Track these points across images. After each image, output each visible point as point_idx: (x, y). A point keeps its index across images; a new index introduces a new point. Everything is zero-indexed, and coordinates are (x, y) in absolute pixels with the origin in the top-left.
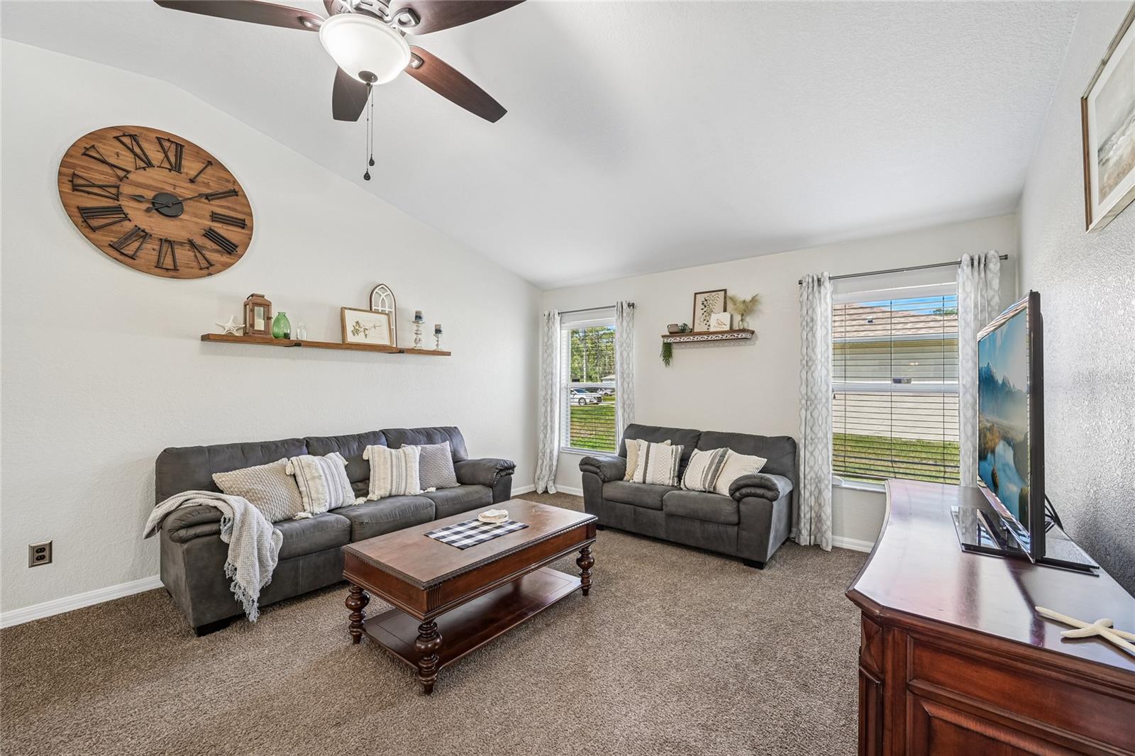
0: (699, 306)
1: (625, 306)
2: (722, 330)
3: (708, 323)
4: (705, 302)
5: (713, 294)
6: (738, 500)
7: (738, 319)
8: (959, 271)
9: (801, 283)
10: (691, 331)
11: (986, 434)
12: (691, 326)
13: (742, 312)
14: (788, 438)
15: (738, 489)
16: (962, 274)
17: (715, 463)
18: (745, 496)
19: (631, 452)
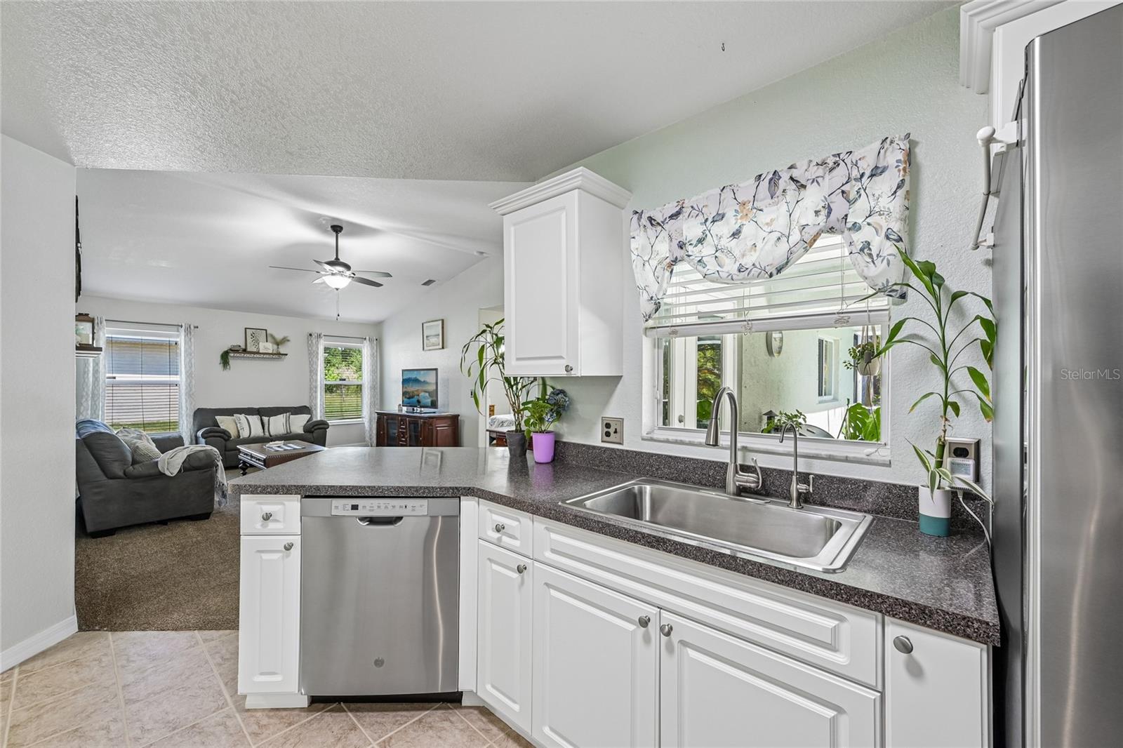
0: (249, 337)
1: (192, 327)
2: (267, 352)
3: (257, 347)
4: (253, 335)
5: (258, 330)
6: (312, 432)
7: (275, 347)
8: (365, 342)
9: (311, 335)
10: (245, 351)
11: (413, 392)
12: (244, 347)
13: (278, 344)
14: (305, 406)
15: (313, 427)
16: (366, 343)
17: (288, 420)
18: (315, 429)
19: (225, 423)
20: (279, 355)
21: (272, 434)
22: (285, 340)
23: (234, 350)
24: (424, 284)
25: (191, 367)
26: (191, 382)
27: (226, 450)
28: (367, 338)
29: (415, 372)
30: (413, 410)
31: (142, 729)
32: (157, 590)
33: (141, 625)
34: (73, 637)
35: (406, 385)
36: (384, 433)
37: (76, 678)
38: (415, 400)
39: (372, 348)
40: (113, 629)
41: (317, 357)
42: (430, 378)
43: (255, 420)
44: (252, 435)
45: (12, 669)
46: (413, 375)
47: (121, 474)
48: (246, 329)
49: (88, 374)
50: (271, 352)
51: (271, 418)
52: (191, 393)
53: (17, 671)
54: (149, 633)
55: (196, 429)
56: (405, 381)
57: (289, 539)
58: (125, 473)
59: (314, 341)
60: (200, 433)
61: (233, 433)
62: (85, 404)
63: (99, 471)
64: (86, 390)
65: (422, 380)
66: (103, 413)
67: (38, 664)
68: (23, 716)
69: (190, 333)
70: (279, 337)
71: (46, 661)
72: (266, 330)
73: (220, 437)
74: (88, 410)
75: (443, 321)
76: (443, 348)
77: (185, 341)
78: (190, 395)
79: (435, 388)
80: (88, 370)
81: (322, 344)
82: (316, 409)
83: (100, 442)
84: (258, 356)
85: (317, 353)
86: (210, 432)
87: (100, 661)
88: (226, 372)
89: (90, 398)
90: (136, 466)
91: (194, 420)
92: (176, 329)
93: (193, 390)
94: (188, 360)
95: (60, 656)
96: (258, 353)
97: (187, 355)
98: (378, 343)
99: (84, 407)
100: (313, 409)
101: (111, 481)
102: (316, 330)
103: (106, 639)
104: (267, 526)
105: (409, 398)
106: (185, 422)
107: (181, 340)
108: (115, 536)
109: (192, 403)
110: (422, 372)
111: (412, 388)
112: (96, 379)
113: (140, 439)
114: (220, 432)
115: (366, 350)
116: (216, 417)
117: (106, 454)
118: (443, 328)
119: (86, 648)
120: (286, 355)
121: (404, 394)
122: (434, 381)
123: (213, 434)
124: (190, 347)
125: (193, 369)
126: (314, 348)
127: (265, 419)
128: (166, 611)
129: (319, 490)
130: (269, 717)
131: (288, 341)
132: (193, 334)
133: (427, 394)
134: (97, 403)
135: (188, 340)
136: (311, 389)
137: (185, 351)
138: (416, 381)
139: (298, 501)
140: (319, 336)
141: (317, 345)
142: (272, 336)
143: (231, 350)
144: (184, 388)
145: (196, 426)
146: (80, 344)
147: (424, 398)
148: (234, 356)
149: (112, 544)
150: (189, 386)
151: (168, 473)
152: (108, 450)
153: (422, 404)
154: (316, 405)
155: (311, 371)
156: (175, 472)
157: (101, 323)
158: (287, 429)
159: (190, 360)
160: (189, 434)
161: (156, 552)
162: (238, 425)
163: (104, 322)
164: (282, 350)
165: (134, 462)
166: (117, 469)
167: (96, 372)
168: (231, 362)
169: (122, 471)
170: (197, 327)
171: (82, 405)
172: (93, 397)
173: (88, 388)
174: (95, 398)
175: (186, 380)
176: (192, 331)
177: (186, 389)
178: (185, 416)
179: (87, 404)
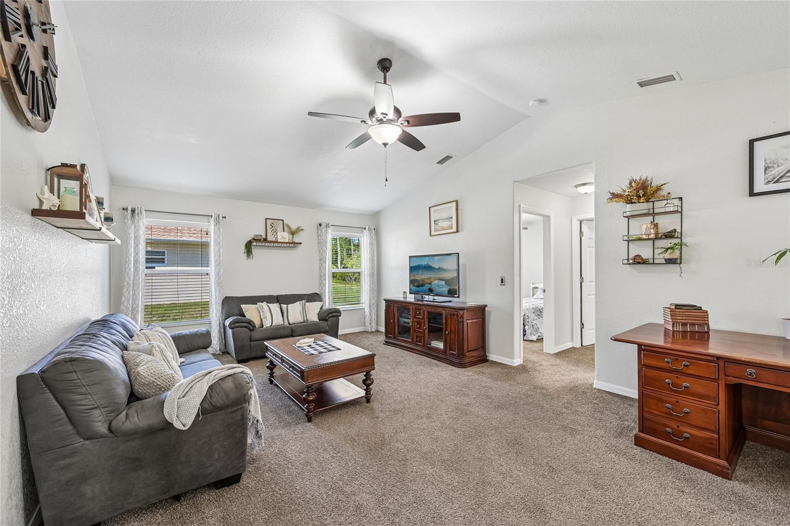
0: (269, 227)
1: (221, 217)
2: (284, 241)
3: (275, 237)
4: (272, 225)
5: (276, 221)
6: (327, 320)
7: (291, 236)
8: (365, 231)
9: (320, 225)
10: (265, 240)
11: (423, 280)
12: (264, 237)
13: (293, 233)
14: (317, 293)
15: (327, 316)
16: (366, 233)
17: (304, 308)
18: (330, 318)
19: (251, 312)
20: (294, 245)
21: (291, 322)
22: (299, 230)
23: (256, 239)
24: (439, 163)
25: (219, 257)
26: (219, 271)
27: (250, 341)
28: (367, 227)
29: (427, 258)
30: (422, 298)
35: (413, 273)
36: (394, 322)
38: (427, 287)
39: (371, 238)
41: (326, 247)
42: (450, 264)
43: (275, 307)
44: (274, 324)
46: (424, 262)
47: (103, 428)
48: (266, 219)
50: (287, 241)
51: (289, 305)
52: (220, 281)
55: (224, 318)
56: (412, 269)
59: (323, 231)
60: (227, 322)
61: (257, 323)
62: (126, 294)
64: (127, 279)
65: (437, 267)
69: (219, 223)
70: (294, 227)
72: (283, 220)
73: (245, 327)
74: (129, 300)
75: (457, 202)
76: (457, 231)
77: (215, 231)
78: (219, 284)
79: (455, 275)
80: (130, 261)
81: (330, 234)
82: (325, 296)
84: (277, 245)
85: (326, 242)
86: (237, 322)
88: (250, 262)
89: (131, 288)
91: (222, 308)
92: (207, 219)
93: (222, 278)
94: (217, 249)
96: (277, 242)
97: (216, 244)
98: (376, 232)
99: (125, 297)
100: (323, 296)
102: (325, 220)
105: (418, 286)
106: (215, 310)
107: (212, 229)
109: (220, 292)
110: (437, 257)
111: (421, 276)
112: (136, 269)
114: (246, 322)
115: (365, 240)
116: (241, 305)
117: (80, 397)
118: (457, 209)
120: (301, 243)
121: (412, 282)
122: (455, 267)
123: (238, 324)
124: (219, 237)
125: (221, 258)
126: (323, 238)
127: (284, 306)
131: (302, 230)
132: (221, 223)
133: (443, 283)
134: (137, 293)
135: (217, 229)
136: (320, 276)
137: (215, 241)
138: (428, 268)
140: (327, 226)
141: (326, 235)
142: (288, 225)
143: (254, 239)
144: (214, 276)
145: (224, 315)
147: (438, 286)
148: (256, 245)
150: (218, 275)
151: (178, 425)
152: (83, 390)
153: (435, 292)
154: (325, 292)
155: (320, 260)
156: (189, 422)
157: (141, 213)
158: (303, 317)
159: (219, 250)
162: (261, 314)
163: (144, 212)
164: (296, 240)
167: (136, 261)
168: (254, 251)
169: (107, 426)
170: (225, 217)
171: (123, 294)
172: (133, 287)
173: (129, 278)
174: (135, 288)
175: (215, 269)
176: (220, 221)
177: (215, 278)
178: (215, 304)
179: (129, 293)
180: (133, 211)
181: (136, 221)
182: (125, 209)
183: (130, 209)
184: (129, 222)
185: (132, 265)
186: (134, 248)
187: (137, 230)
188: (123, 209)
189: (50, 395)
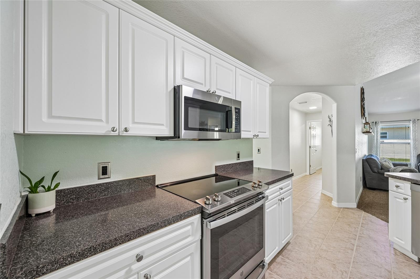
26: (416, 142)
31: (363, 233)
32: (381, 208)
33: (372, 214)
34: (355, 208)
37: (353, 216)
40: (365, 211)
45: (342, 208)
47: (377, 171)
49: (374, 140)
53: (342, 209)
54: (374, 217)
55: (418, 162)
57: (406, 197)
58: (378, 171)
60: (419, 164)
62: (373, 150)
63: (370, 169)
64: (374, 145)
66: (379, 153)
67: (346, 209)
68: (341, 216)
69: (415, 122)
71: (348, 210)
74: (374, 152)
78: (415, 148)
80: (375, 139)
83: (371, 161)
87: (359, 216)
90: (382, 170)
91: (417, 158)
92: (409, 122)
93: (417, 146)
95: (351, 210)
97: (414, 132)
101: (373, 173)
103: (362, 212)
104: (398, 190)
106: (413, 159)
107: (411, 125)
108: (375, 191)
109: (416, 151)
112: (377, 141)
113: (386, 162)
117: (372, 165)
119: (357, 212)
124: (415, 128)
125: (417, 137)
128: (381, 214)
129: (417, 182)
130: (400, 254)
132: (416, 123)
134: (377, 150)
135: (413, 125)
137: (413, 130)
139: (409, 184)
146: (366, 131)
149: (373, 193)
150: (415, 144)
152: (373, 163)
159: (415, 134)
160: (415, 164)
161: (386, 199)
163: (380, 123)
165: (382, 169)
166: (376, 170)
167: (377, 139)
170: (419, 120)
171: (372, 150)
172: (376, 148)
173: (375, 145)
174: (377, 148)
175: (413, 142)
176: (416, 122)
177: (413, 146)
178: (413, 156)
179: (374, 150)
180: (376, 123)
181: (377, 126)
182: (373, 122)
183: (375, 122)
184: (375, 127)
185: (375, 140)
186: (376, 135)
187: (377, 129)
188: (372, 122)
189: (367, 163)
